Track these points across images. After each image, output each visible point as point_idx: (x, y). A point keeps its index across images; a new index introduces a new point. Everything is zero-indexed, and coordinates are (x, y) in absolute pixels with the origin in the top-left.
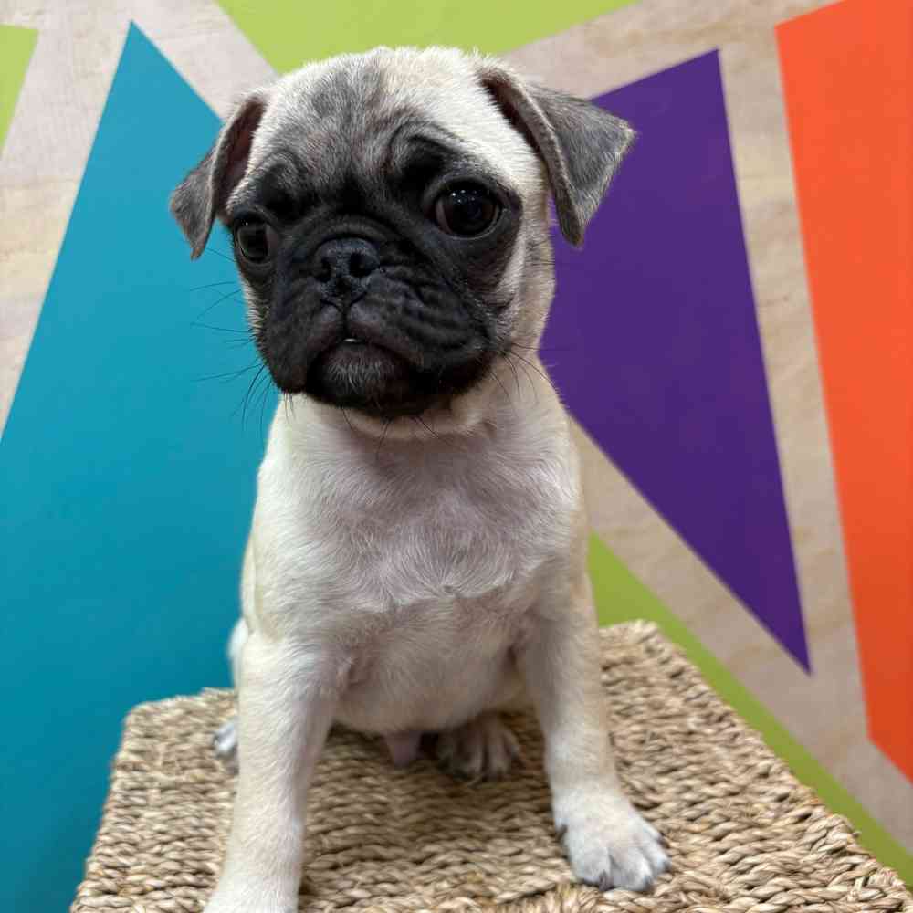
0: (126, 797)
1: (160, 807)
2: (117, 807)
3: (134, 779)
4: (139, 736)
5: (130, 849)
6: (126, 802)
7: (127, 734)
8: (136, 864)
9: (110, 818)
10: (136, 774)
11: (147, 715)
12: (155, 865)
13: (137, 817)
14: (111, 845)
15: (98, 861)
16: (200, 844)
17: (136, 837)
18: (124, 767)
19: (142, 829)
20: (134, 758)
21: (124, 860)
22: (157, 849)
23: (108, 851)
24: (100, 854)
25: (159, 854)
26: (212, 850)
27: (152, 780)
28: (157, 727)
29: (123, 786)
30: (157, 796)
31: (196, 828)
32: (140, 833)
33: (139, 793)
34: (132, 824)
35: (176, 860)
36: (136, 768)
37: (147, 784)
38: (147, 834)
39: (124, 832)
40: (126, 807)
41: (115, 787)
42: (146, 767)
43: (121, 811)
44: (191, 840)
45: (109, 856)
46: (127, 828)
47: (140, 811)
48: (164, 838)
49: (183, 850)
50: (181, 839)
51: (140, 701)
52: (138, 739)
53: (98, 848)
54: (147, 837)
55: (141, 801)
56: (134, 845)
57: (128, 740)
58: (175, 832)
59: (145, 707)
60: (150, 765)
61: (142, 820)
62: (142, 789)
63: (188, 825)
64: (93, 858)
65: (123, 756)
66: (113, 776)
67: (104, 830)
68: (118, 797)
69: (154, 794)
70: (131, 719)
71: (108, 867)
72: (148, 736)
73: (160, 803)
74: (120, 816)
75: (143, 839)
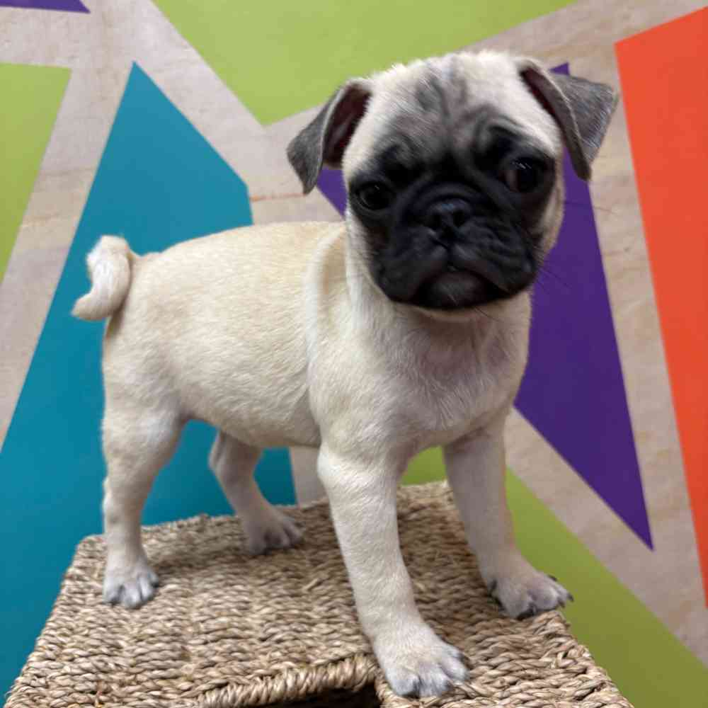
0: (70, 598)
1: (93, 606)
2: (62, 604)
3: (77, 586)
4: (84, 557)
5: (68, 632)
6: (68, 601)
7: (76, 556)
8: (69, 642)
9: (57, 611)
10: (79, 583)
11: (92, 543)
12: (83, 642)
13: (76, 611)
14: (55, 629)
15: (45, 639)
16: (116, 630)
17: (73, 625)
18: (71, 578)
19: (78, 620)
20: (78, 572)
21: (62, 639)
22: (86, 632)
23: (52, 632)
24: (46, 635)
25: (87, 636)
26: (124, 634)
27: (90, 587)
28: (98, 551)
29: (69, 591)
30: (92, 599)
31: (116, 620)
32: (77, 622)
33: (79, 596)
34: (71, 616)
35: (98, 639)
36: (79, 578)
37: (86, 590)
38: (81, 623)
39: (65, 621)
40: (69, 605)
41: (64, 591)
42: (86, 578)
43: (65, 607)
44: (110, 626)
45: (53, 636)
46: (68, 618)
47: (78, 608)
48: (92, 625)
49: (104, 632)
50: (104, 626)
51: (88, 534)
52: (83, 560)
53: (45, 631)
54: (81, 625)
55: (80, 602)
56: (71, 630)
57: (77, 560)
58: (100, 622)
59: (92, 538)
60: (90, 576)
61: (79, 614)
62: (82, 593)
63: (111, 617)
64: (42, 637)
65: (72, 570)
66: (62, 584)
67: (51, 619)
68: (64, 598)
69: (90, 597)
70: (80, 546)
71: (51, 643)
72: (91, 557)
73: (93, 603)
74: (64, 610)
75: (78, 626)
